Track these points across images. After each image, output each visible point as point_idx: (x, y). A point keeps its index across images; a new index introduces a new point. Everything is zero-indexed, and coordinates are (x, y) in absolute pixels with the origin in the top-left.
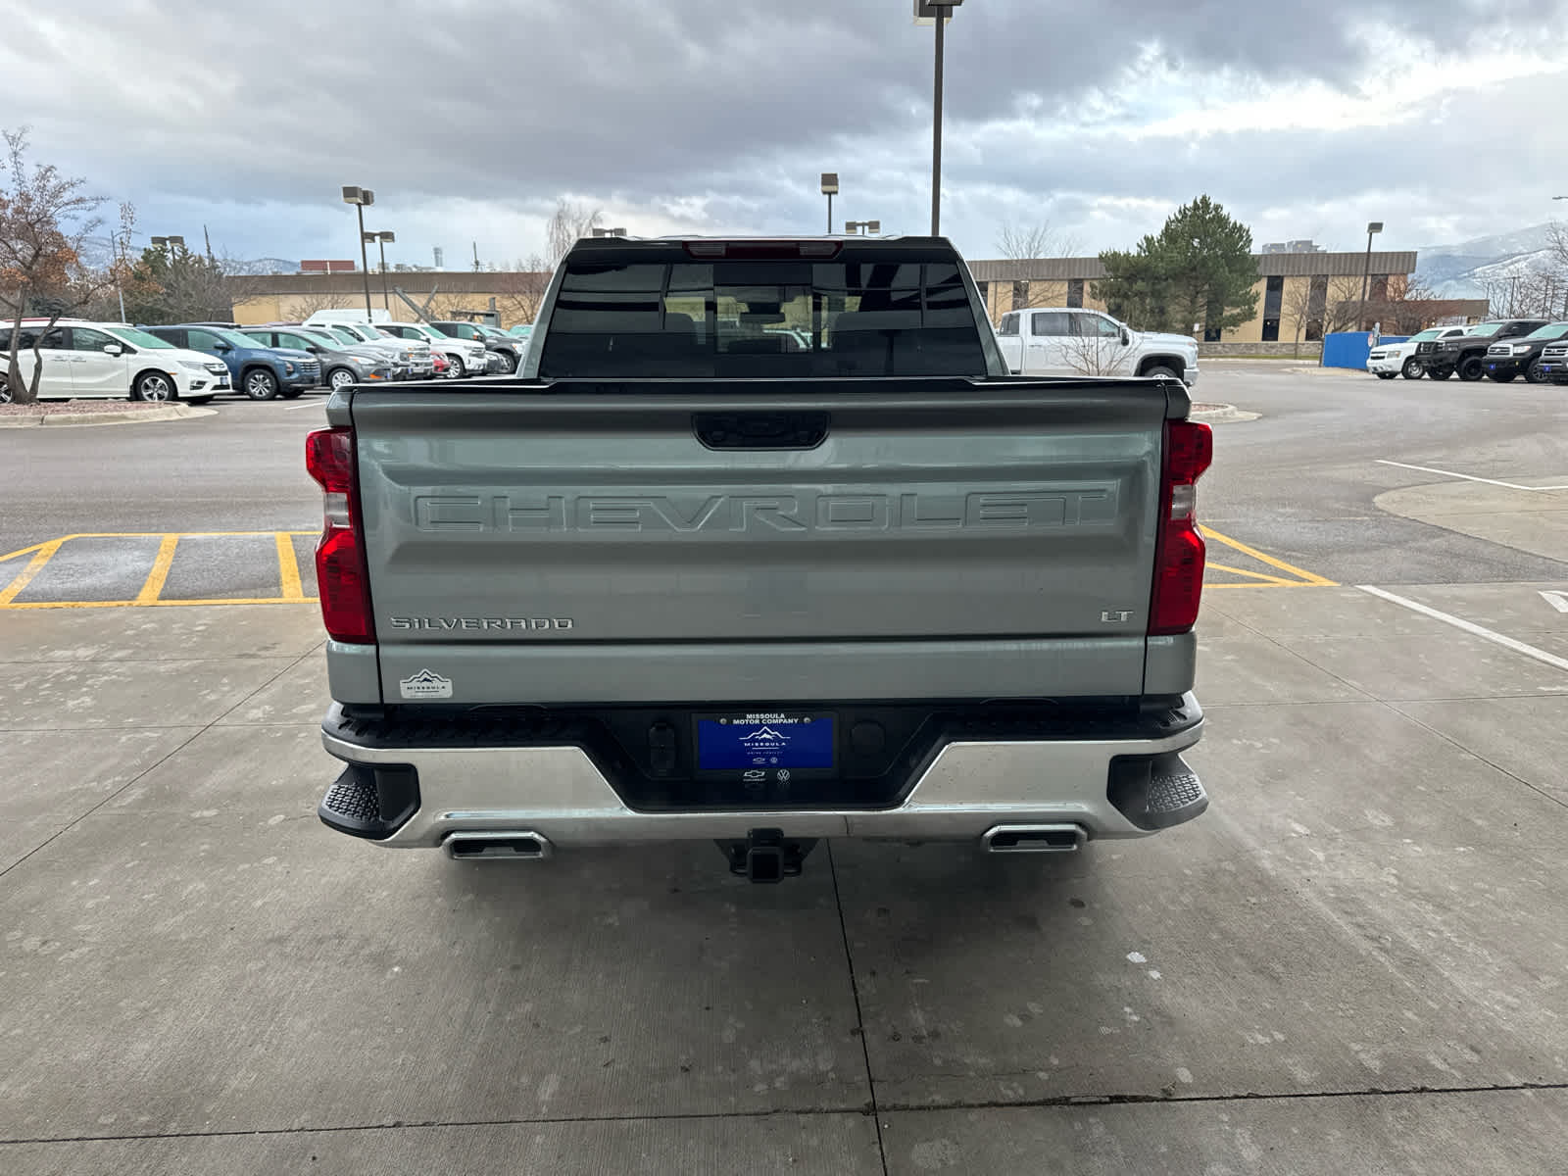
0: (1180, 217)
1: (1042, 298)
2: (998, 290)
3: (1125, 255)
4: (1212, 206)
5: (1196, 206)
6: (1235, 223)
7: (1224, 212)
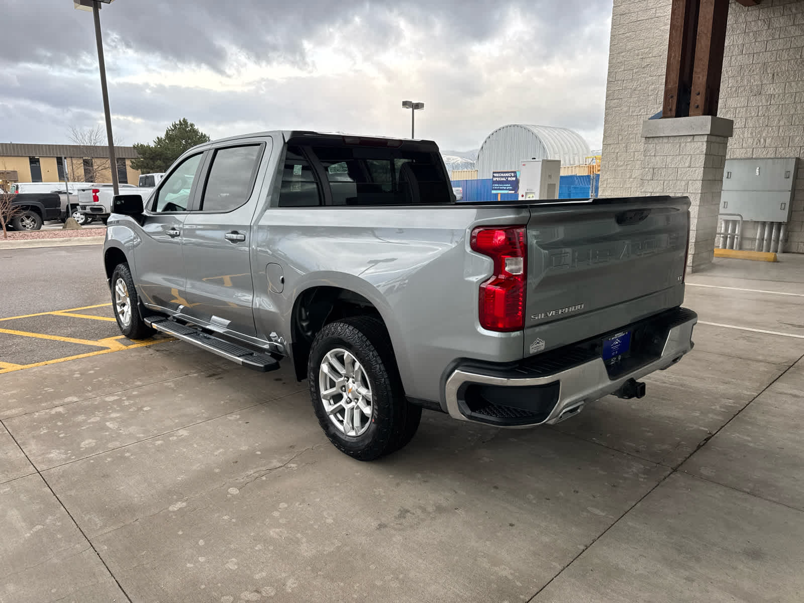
0: (173, 129)
1: (103, 168)
2: (73, 162)
3: (147, 147)
4: (189, 124)
5: (181, 124)
6: (202, 134)
7: (196, 127)
